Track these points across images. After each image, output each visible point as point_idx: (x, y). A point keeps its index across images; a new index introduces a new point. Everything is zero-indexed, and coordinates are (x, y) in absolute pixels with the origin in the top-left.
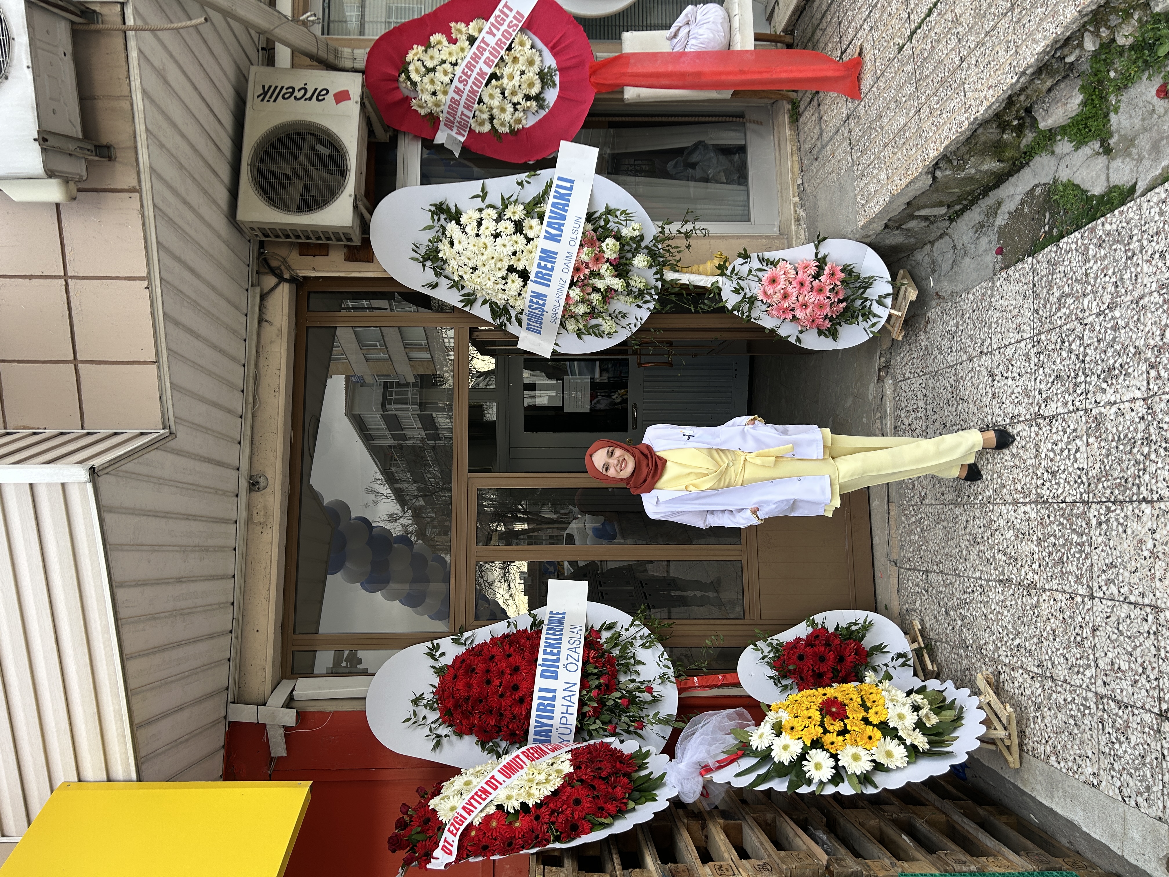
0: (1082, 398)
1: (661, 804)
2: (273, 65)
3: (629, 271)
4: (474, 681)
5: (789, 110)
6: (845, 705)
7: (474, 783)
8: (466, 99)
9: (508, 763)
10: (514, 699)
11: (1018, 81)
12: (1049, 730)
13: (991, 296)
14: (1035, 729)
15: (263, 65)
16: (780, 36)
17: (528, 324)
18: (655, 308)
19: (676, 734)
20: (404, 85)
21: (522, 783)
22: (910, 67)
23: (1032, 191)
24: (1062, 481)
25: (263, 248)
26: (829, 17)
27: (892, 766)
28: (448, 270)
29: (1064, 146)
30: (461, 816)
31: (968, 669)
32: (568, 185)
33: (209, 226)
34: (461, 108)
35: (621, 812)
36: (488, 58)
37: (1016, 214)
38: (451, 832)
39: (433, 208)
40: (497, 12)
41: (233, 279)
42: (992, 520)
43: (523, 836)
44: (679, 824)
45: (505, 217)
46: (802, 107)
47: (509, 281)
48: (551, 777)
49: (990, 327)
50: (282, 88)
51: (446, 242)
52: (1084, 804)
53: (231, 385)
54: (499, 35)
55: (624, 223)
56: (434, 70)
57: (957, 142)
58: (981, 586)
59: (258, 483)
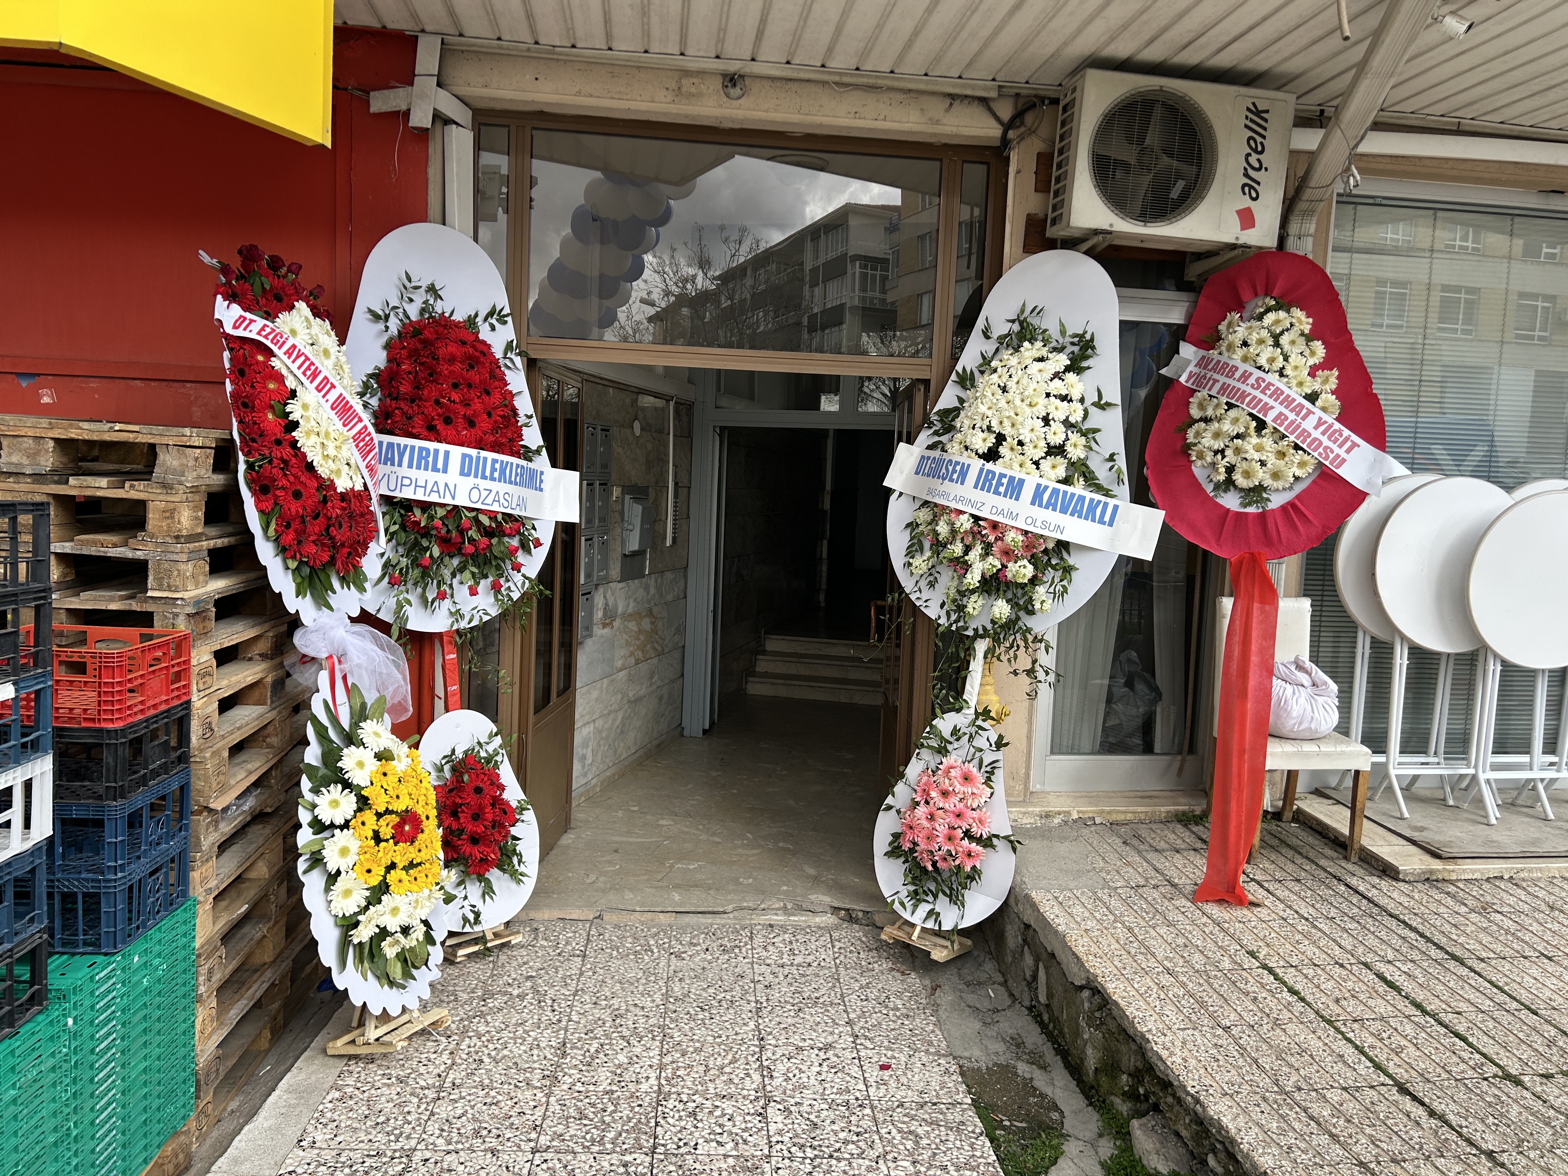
0: (786, 1153)
1: (292, 603)
2: (1296, 125)
3: (989, 595)
4: (458, 367)
5: (1193, 811)
6: (412, 842)
7: (326, 362)
8: (1234, 387)
9: (351, 407)
10: (433, 419)
11: (1188, 1093)
12: (373, 1091)
13: (927, 1052)
14: (376, 1075)
15: (1296, 110)
16: (1292, 804)
17: (929, 458)
18: (939, 625)
19: (384, 627)
20: (1260, 304)
21: (324, 424)
22: (1226, 964)
23: (1056, 1108)
24: (683, 1123)
25: (1050, 103)
26: (1308, 868)
27: (333, 896)
28: (1006, 354)
29: (1107, 1148)
30: (284, 343)
31: (456, 1000)
32: (1107, 518)
33: (1079, 31)
34: (1222, 379)
35: (283, 551)
36: (1286, 418)
37: (1029, 1087)
38: (263, 329)
39: (1088, 337)
40: (1346, 432)
41: (1008, 61)
42: (641, 1038)
43: (255, 423)
44: (266, 626)
45: (1069, 433)
46: (1195, 829)
47: (986, 434)
48: (330, 462)
49: (888, 1049)
50: (1264, 137)
51: (1044, 352)
52: (278, 1129)
53: (865, 53)
54: (1316, 434)
55: (1051, 590)
56: (1277, 344)
57: (1122, 1018)
58: (559, 1021)
59: (734, 85)
